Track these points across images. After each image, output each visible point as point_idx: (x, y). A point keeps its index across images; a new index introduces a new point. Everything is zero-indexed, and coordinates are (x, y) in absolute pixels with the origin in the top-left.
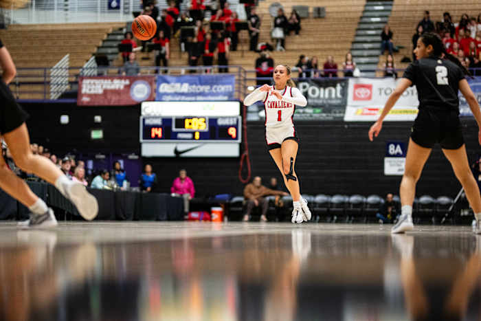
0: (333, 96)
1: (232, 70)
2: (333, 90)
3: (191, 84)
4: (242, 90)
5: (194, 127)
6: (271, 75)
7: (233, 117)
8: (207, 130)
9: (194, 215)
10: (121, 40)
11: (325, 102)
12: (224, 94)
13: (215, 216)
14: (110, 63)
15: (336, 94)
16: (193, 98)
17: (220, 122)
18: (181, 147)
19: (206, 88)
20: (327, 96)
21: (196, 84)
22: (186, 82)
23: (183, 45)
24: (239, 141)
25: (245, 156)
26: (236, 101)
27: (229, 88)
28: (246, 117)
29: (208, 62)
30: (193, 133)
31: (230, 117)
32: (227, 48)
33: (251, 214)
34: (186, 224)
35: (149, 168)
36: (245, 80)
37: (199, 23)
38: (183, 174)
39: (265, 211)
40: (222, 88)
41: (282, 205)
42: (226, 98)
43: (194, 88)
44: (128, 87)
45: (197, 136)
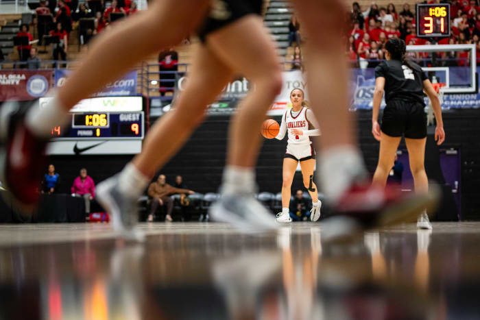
0: (240, 89)
2: (240, 83)
4: (145, 84)
5: (95, 124)
6: (175, 68)
7: (135, 113)
8: (108, 126)
9: (96, 216)
10: (16, 33)
11: (231, 96)
12: (126, 89)
14: (5, 57)
15: (243, 88)
17: (122, 118)
18: (81, 145)
20: (233, 90)
23: (82, 37)
24: (142, 137)
26: (138, 96)
27: (131, 82)
28: (149, 112)
30: (94, 130)
31: (132, 113)
33: (156, 214)
34: (87, 225)
35: (52, 168)
36: (148, 74)
37: (99, 14)
38: (84, 173)
39: (170, 210)
40: (124, 83)
41: (188, 203)
42: (128, 93)
44: (25, 83)
45: (98, 133)
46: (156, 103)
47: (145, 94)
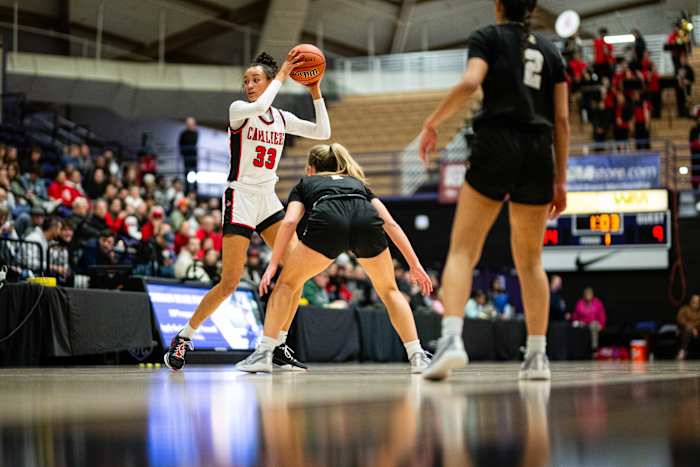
1: (656, 145)
3: (597, 166)
4: (671, 174)
5: (604, 228)
7: (659, 212)
8: (621, 230)
9: (606, 352)
12: (646, 180)
13: (636, 353)
16: (601, 187)
17: (640, 220)
18: (586, 256)
19: (619, 173)
21: (605, 167)
22: (590, 163)
23: (585, 114)
24: (669, 245)
25: (678, 269)
26: (661, 188)
27: (651, 171)
28: (678, 210)
29: (621, 135)
30: (603, 237)
31: (653, 213)
32: (647, 114)
34: (595, 365)
36: (675, 158)
37: (606, 81)
38: (589, 294)
40: (643, 172)
42: (648, 185)
43: (603, 173)
45: (608, 239)
46: (686, 198)
47: (672, 186)
